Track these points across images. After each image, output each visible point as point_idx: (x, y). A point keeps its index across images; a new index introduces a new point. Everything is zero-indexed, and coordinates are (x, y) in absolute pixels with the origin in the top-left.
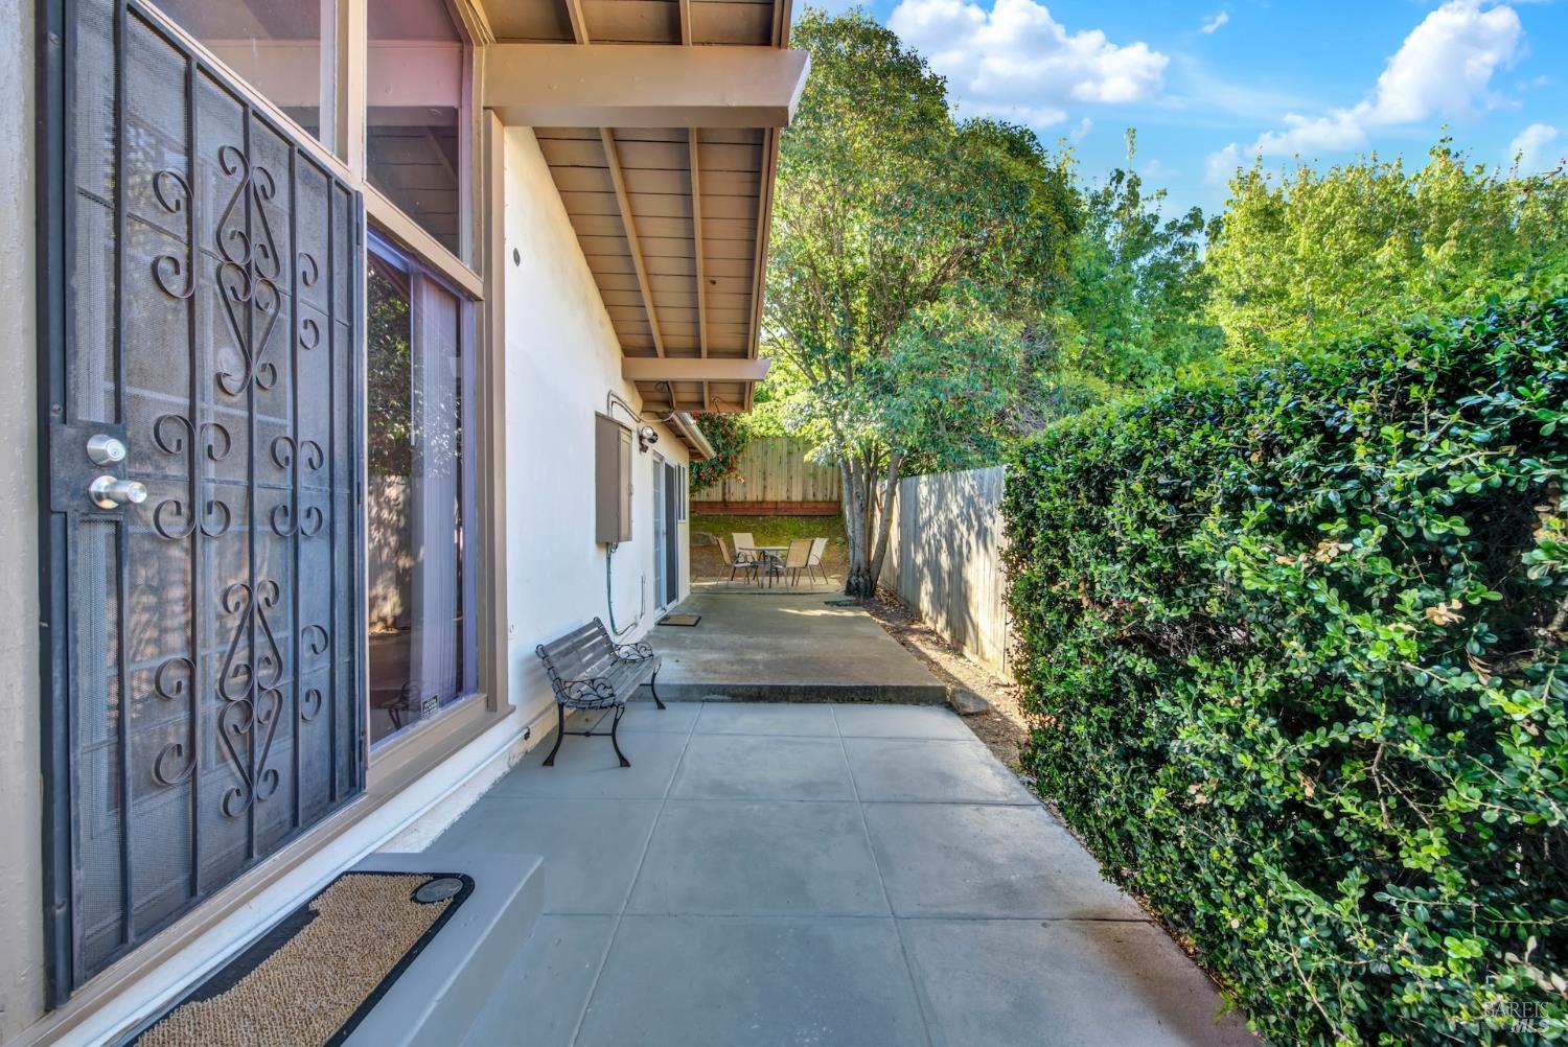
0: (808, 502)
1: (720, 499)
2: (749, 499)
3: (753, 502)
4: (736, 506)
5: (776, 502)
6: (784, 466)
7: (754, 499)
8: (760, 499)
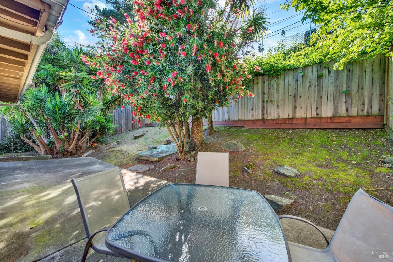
0: (340, 117)
1: (260, 118)
2: (281, 117)
3: (285, 119)
4: (271, 122)
5: (306, 119)
6: (314, 89)
7: (286, 117)
8: (291, 116)
